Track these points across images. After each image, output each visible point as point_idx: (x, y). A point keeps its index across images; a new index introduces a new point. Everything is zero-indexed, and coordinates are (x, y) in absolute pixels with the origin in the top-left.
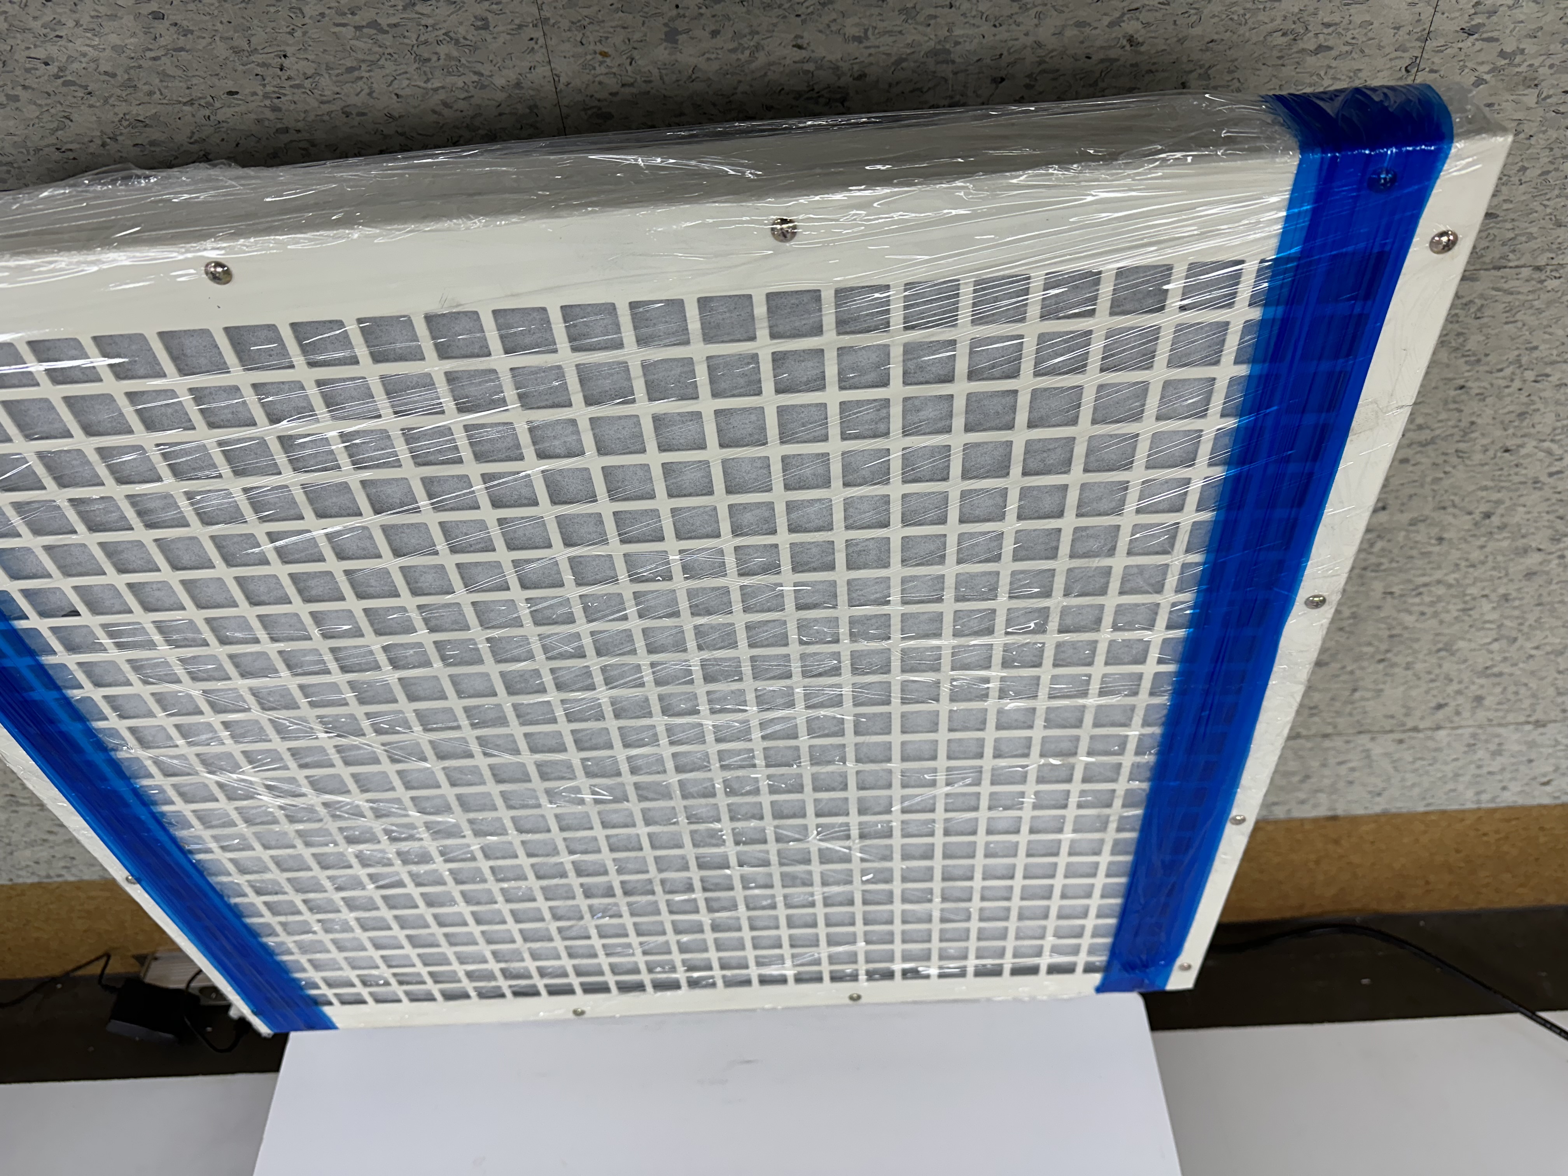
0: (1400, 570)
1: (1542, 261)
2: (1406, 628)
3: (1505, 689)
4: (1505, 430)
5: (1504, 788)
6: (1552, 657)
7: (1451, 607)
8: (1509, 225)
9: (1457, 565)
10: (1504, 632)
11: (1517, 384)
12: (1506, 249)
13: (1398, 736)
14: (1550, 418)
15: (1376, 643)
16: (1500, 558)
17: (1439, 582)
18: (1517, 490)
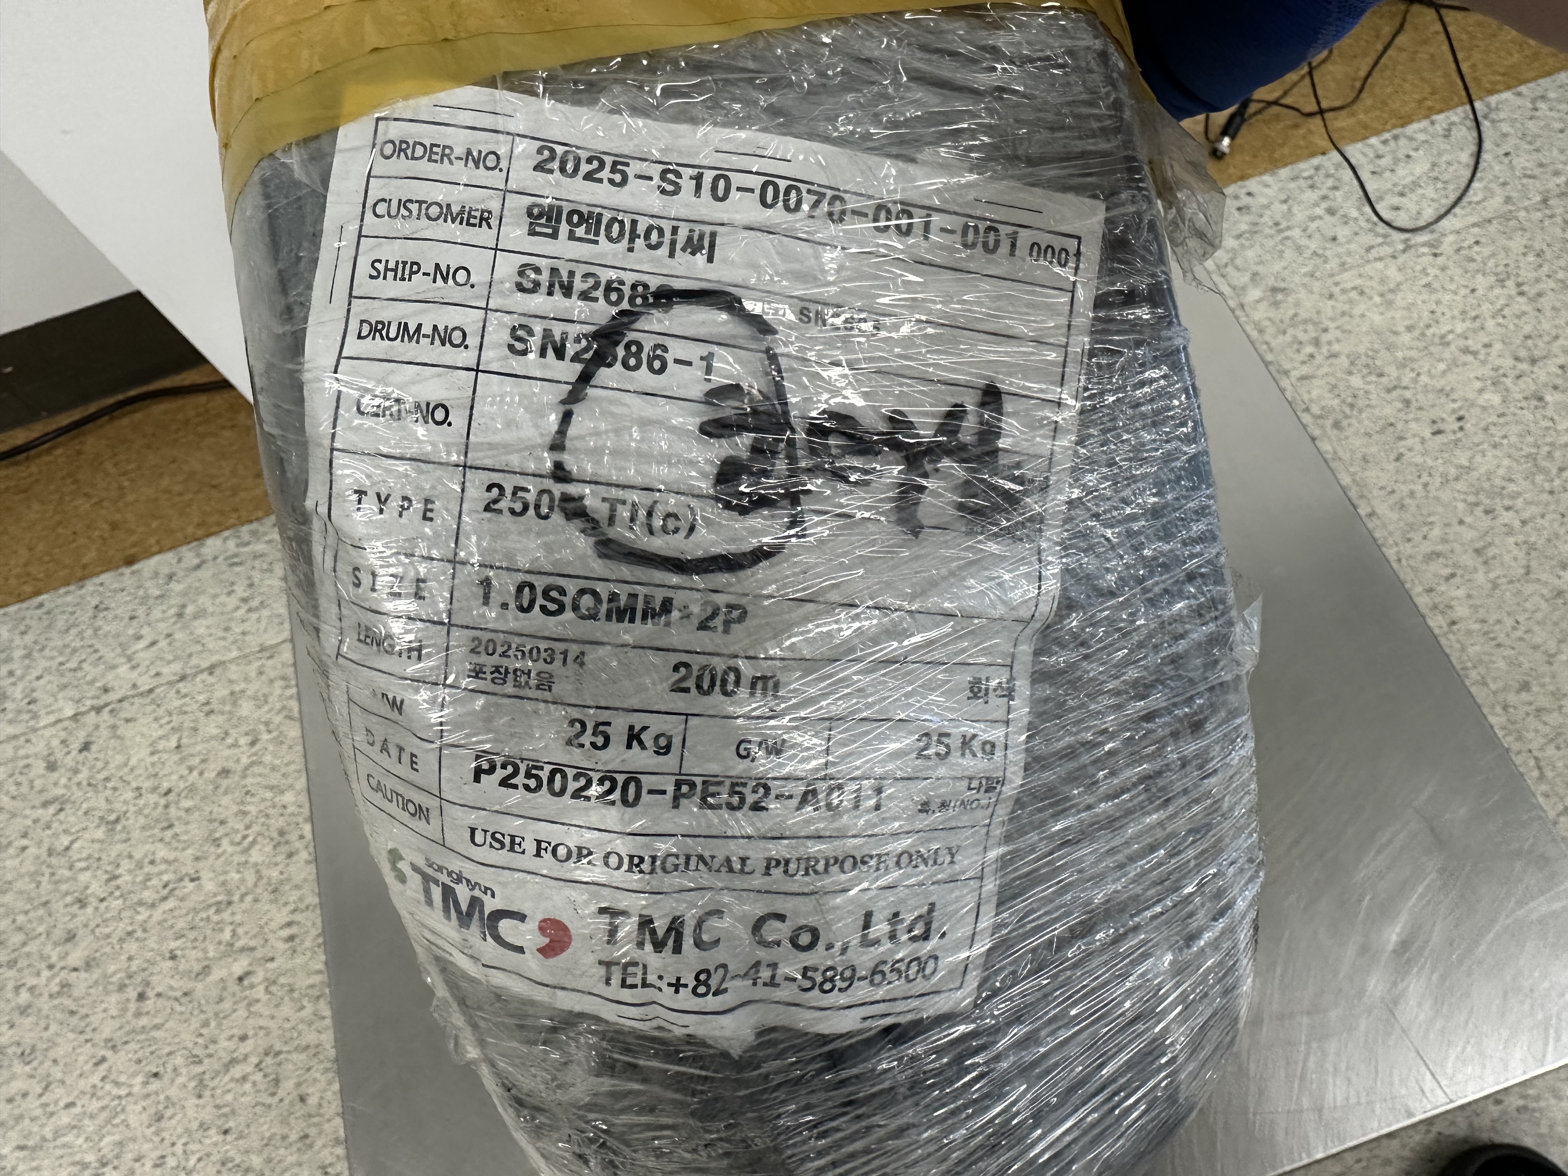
0: (195, 910)
2: (160, 840)
4: (167, 1098)
7: (129, 878)
9: (145, 930)
10: (65, 861)
11: (179, 1149)
15: (182, 814)
18: (127, 1034)
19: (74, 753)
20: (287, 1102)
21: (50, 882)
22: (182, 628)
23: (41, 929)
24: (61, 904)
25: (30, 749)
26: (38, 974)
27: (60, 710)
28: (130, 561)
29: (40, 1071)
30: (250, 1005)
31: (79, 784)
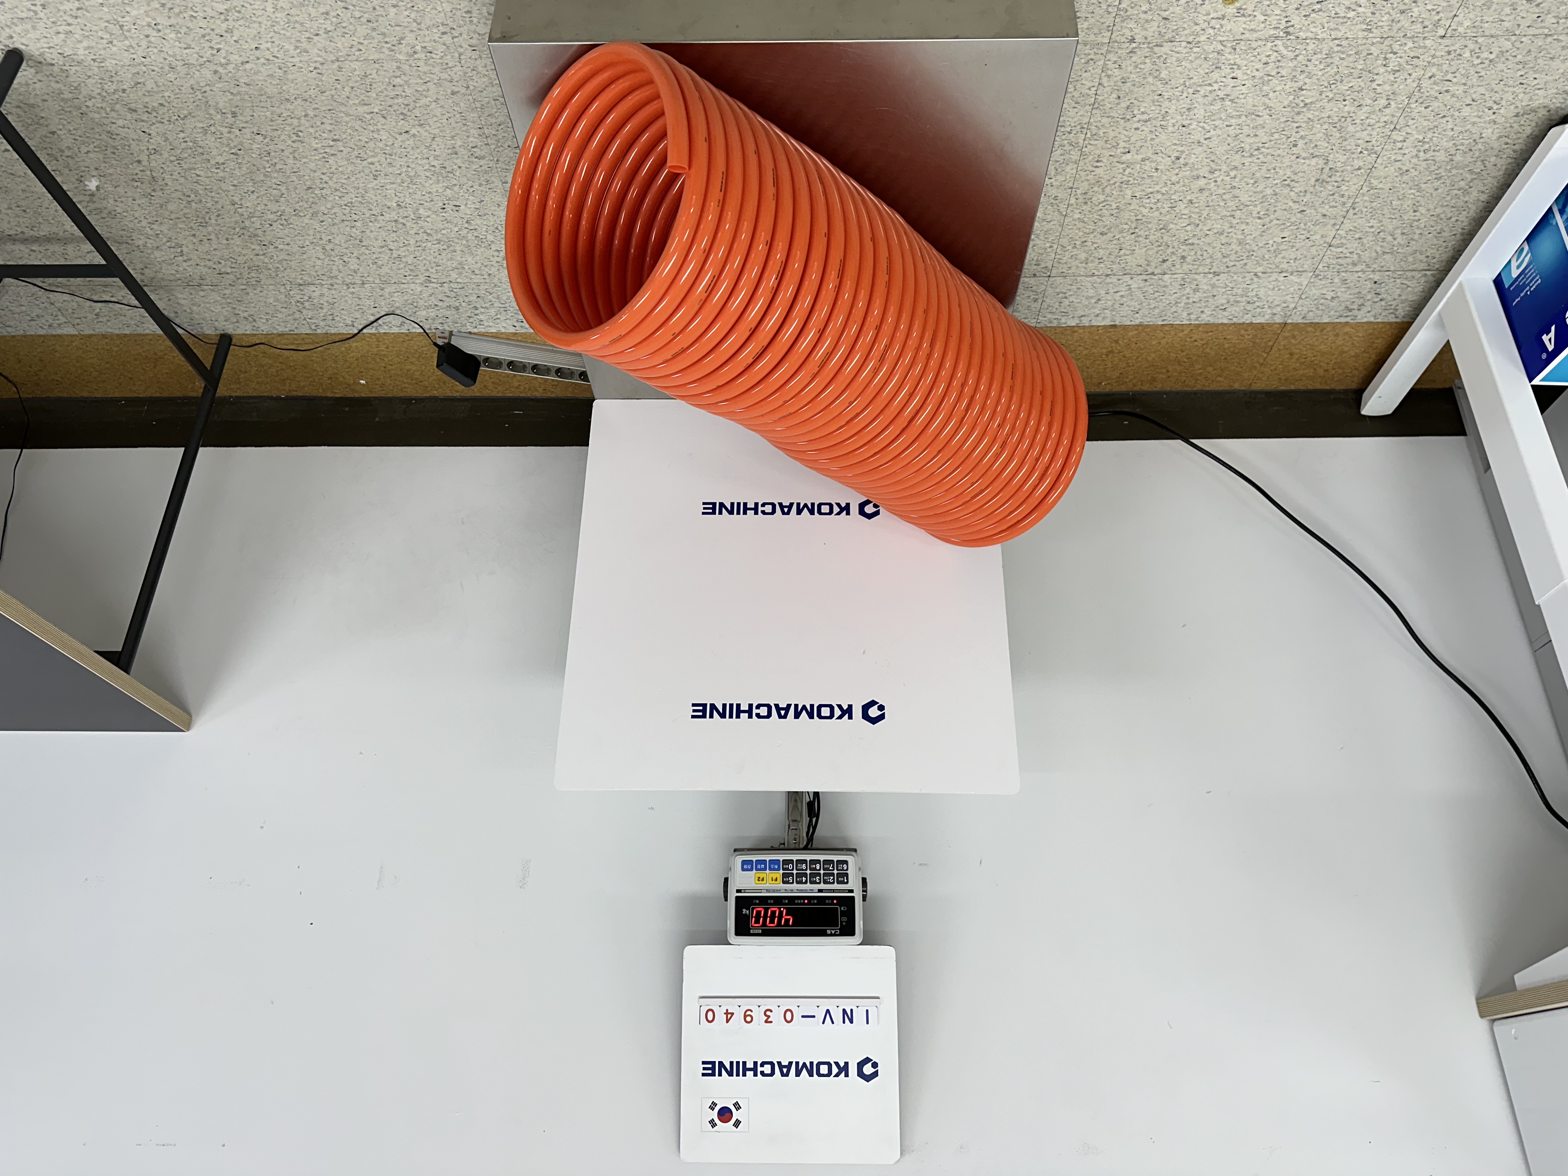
0: (1139, 185)
1: (1190, 39)
2: (1144, 216)
3: (1196, 252)
4: (1182, 116)
5: (1202, 312)
6: (1217, 235)
7: (1165, 205)
8: (1175, 24)
9: (1166, 183)
10: (1192, 220)
11: (1185, 95)
12: (1174, 34)
13: (1145, 277)
14: (1202, 112)
15: (1129, 223)
16: (1186, 181)
17: (1158, 192)
18: (1190, 146)
19: (1170, 260)
20: (1127, 99)
21: (1202, 214)
22: (1100, 295)
23: (1214, 197)
24: (1201, 205)
25: (1190, 267)
26: (1223, 180)
27: (1171, 278)
28: (1114, 326)
29: (1237, 143)
30: (1129, 141)
31: (1173, 248)
